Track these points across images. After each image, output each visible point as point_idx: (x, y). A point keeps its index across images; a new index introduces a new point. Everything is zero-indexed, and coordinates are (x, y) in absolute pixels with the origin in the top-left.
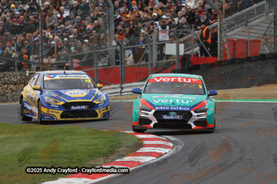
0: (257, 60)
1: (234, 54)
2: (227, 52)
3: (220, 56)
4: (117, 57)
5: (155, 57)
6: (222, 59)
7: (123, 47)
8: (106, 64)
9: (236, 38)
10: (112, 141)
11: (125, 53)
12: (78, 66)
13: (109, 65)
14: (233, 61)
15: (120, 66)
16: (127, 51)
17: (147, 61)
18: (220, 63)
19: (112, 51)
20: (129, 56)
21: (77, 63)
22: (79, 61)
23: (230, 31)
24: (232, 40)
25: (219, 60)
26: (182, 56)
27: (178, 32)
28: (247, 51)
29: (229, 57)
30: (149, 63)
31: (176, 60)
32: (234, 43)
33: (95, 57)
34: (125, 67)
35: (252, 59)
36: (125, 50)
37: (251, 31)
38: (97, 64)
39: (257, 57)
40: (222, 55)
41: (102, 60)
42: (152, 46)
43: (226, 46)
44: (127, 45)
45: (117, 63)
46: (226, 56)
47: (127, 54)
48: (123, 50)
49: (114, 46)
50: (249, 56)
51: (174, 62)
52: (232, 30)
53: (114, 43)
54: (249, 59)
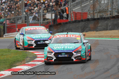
0: (86, 21)
1: (76, 19)
2: (73, 18)
3: (70, 19)
4: (26, 19)
5: (42, 19)
6: (71, 21)
7: (28, 15)
8: (21, 22)
9: (77, 11)
10: (24, 55)
11: (29, 18)
12: (9, 23)
13: (22, 22)
14: (75, 22)
15: (27, 23)
16: (30, 17)
17: (38, 21)
18: (70, 22)
19: (23, 17)
20: (31, 19)
21: (8, 22)
22: (9, 21)
23: (74, 9)
24: (75, 12)
25: (69, 21)
26: (54, 19)
27: (52, 9)
28: (81, 17)
29: (74, 20)
30: (39, 22)
31: (51, 21)
32: (76, 14)
33: (16, 19)
34: (29, 24)
35: (83, 21)
36: (29, 16)
37: (83, 8)
38: (17, 22)
39: (86, 20)
40: (71, 19)
41: (19, 20)
42: (40, 15)
43: (72, 15)
44: (30, 14)
45: (26, 22)
46: (72, 19)
47: (30, 18)
48: (28, 16)
49: (24, 15)
50: (82, 19)
51: (50, 21)
52: (75, 8)
53: (24, 13)
54: (82, 21)
